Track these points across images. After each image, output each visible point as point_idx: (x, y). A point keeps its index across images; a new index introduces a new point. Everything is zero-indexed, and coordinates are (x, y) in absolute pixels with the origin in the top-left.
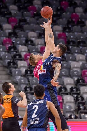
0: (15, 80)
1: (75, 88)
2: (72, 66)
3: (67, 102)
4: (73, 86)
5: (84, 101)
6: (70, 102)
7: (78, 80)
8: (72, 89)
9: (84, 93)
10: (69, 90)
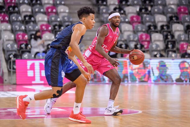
0: (102, 18)
1: (166, 25)
2: (167, 3)
3: (155, 41)
4: (165, 24)
5: (174, 40)
6: (159, 41)
7: (171, 18)
8: (162, 27)
9: (176, 31)
10: (159, 28)
